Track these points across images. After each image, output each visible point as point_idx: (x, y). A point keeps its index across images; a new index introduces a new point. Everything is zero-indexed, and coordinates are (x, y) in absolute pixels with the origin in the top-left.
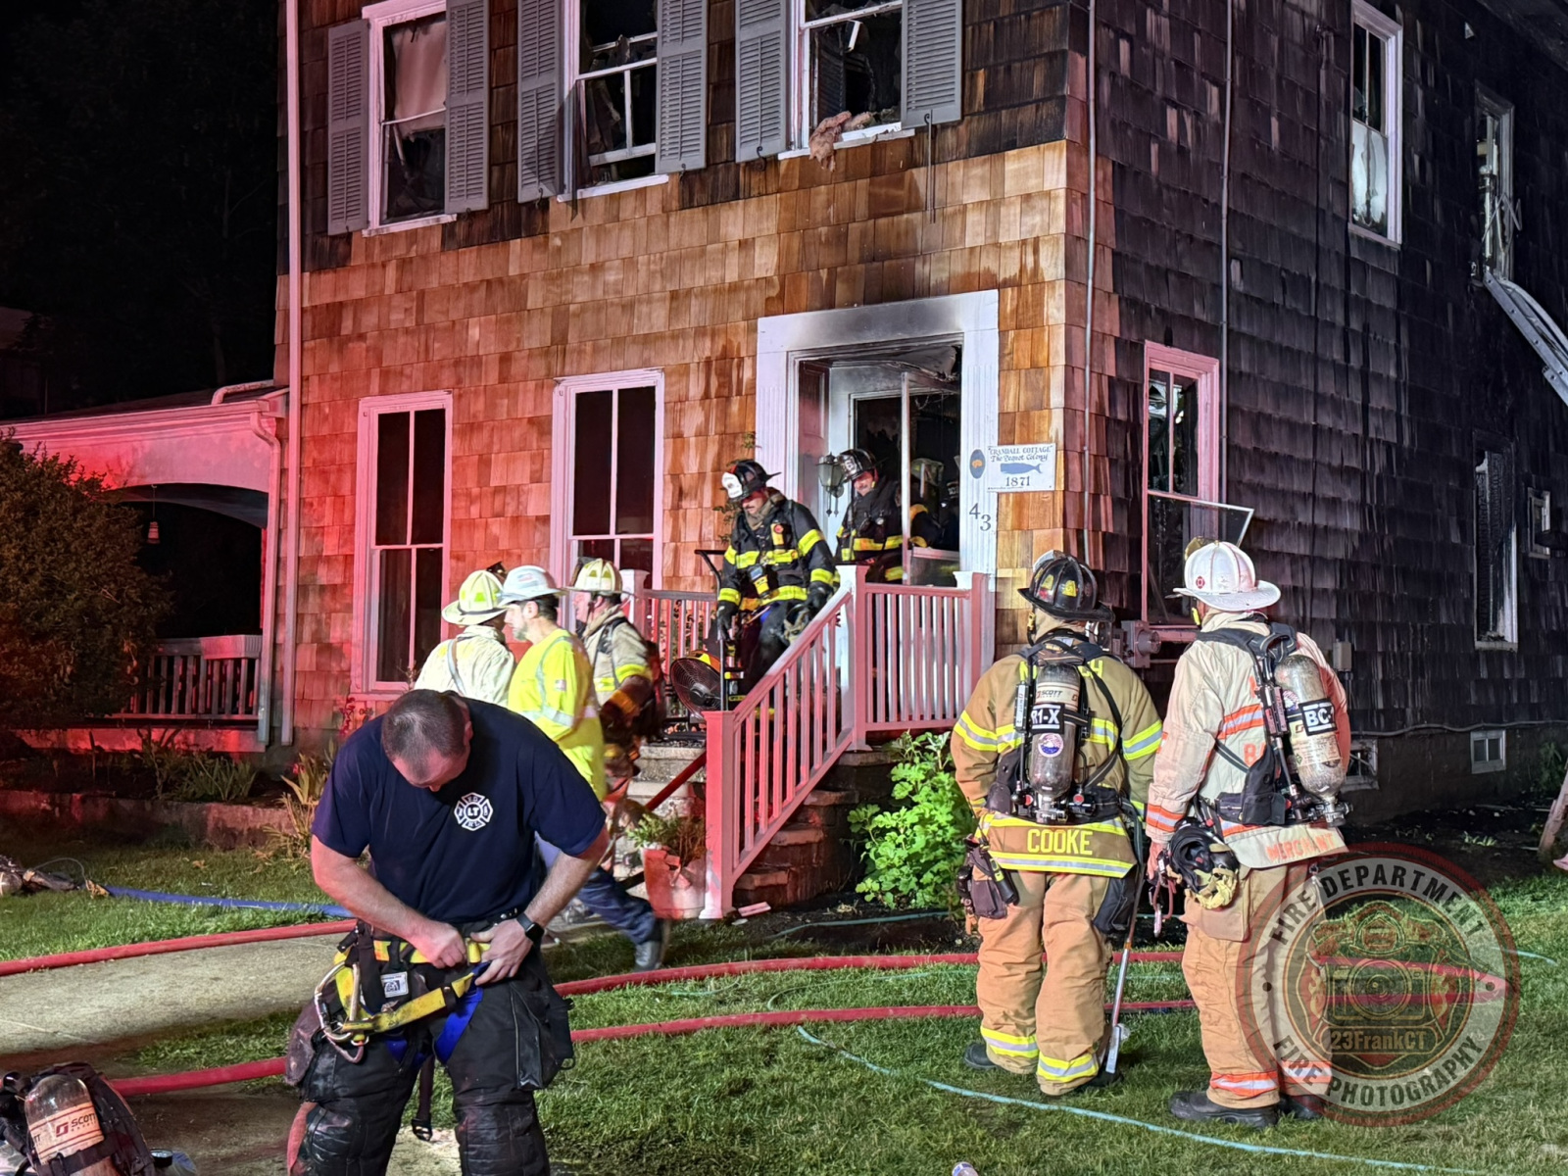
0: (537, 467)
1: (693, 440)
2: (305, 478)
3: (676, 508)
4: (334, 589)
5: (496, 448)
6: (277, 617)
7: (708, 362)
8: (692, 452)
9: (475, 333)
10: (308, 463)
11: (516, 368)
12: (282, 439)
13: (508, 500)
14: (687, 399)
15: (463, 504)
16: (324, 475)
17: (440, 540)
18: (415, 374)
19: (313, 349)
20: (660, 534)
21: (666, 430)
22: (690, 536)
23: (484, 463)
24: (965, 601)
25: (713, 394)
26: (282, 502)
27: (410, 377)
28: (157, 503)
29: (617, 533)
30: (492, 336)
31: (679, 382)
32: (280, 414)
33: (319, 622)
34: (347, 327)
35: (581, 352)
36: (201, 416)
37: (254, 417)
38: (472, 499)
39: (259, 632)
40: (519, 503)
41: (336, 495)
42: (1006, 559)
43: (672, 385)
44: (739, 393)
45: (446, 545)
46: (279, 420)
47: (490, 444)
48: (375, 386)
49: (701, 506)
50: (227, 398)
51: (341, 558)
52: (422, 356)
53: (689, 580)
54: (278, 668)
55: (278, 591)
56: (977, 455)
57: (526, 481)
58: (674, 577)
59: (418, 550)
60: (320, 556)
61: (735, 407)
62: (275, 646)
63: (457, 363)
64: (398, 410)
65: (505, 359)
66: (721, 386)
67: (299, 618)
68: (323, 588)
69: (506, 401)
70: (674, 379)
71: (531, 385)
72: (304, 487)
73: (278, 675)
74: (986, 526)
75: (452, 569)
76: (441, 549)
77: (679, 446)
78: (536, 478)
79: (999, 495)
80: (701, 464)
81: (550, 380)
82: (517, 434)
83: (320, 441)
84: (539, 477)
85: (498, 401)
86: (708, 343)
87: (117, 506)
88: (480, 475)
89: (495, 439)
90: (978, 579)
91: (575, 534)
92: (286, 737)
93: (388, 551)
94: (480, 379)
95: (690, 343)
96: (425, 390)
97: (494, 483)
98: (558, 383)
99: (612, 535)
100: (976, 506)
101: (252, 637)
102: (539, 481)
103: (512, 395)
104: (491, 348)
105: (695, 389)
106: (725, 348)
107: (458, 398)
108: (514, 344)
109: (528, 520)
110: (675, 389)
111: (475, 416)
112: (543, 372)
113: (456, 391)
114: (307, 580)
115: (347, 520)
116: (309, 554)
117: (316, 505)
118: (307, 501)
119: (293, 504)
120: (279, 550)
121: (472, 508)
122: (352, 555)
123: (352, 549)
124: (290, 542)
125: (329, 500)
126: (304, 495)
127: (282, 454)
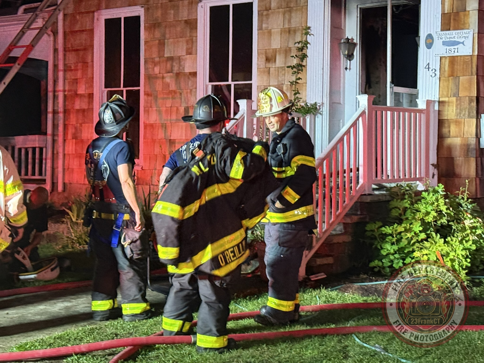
0: (189, 46)
1: (273, 31)
2: (67, 54)
3: (264, 67)
4: (84, 111)
5: (168, 36)
6: (55, 126)
8: (273, 37)
10: (70, 46)
12: (55, 33)
13: (174, 64)
14: (270, 9)
15: (150, 66)
16: (77, 51)
17: (139, 86)
20: (256, 81)
21: (258, 26)
22: (272, 82)
23: (162, 44)
24: (422, 115)
25: (284, 6)
26: (55, 66)
29: (232, 81)
33: (76, 128)
36: (13, 20)
38: (155, 64)
39: (45, 134)
40: (180, 65)
41: (84, 62)
42: (445, 93)
43: (262, 1)
44: (298, 5)
45: (142, 88)
47: (164, 35)
48: (103, 4)
50: (26, 11)
51: (86, 95)
54: (55, 152)
55: (55, 112)
56: (430, 37)
57: (184, 53)
59: (127, 91)
60: (77, 95)
62: (54, 141)
64: (116, 17)
67: (65, 126)
68: (78, 111)
69: (173, 11)
71: (186, 2)
72: (67, 58)
73: (55, 156)
74: (434, 75)
75: (145, 100)
76: (139, 90)
77: (266, 34)
78: (189, 52)
79: (441, 58)
82: (179, 29)
83: (75, 34)
84: (191, 51)
85: (169, 12)
88: (159, 51)
89: (167, 31)
90: (429, 103)
91: (210, 81)
92: (60, 188)
93: (111, 91)
96: (129, 6)
97: (166, 56)
98: (200, 1)
99: (230, 82)
100: (429, 64)
101: (42, 137)
102: (190, 54)
103: (176, 8)
105: (274, 3)
107: (147, 10)
109: (185, 74)
110: (264, 3)
111: (156, 20)
113: (146, 6)
114: (69, 108)
115: (90, 75)
116: (70, 93)
117: (73, 68)
118: (69, 65)
119: (61, 67)
120: (54, 91)
121: (155, 68)
122: (93, 94)
123: (93, 91)
124: (60, 87)
125: (80, 65)
126: (67, 62)
127: (55, 41)
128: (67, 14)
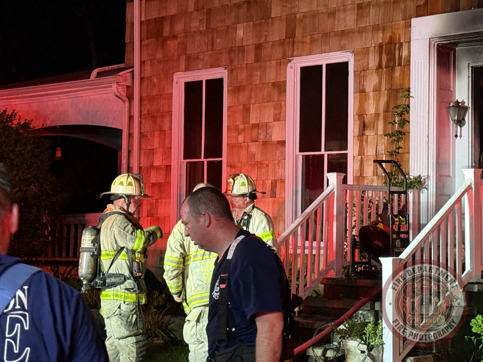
0: (277, 112)
1: (371, 93)
2: (143, 121)
3: (361, 135)
4: (160, 185)
5: (253, 101)
7: (381, 46)
8: (371, 101)
9: (240, 33)
10: (145, 112)
11: (265, 53)
12: (130, 98)
13: (260, 132)
14: (368, 69)
15: (234, 134)
16: (154, 118)
17: (221, 157)
18: (206, 58)
19: (147, 45)
20: (352, 151)
21: (355, 88)
22: (370, 152)
23: (246, 110)
25: (384, 65)
26: (130, 135)
27: (202, 60)
28: (60, 137)
29: (325, 151)
30: (251, 34)
31: (362, 59)
32: (129, 84)
33: (152, 204)
34: (166, 31)
35: (303, 42)
36: (85, 85)
37: (114, 86)
38: (239, 132)
40: (267, 133)
41: (160, 130)
43: (359, 61)
44: (400, 65)
45: (224, 159)
46: (128, 87)
47: (249, 99)
48: (183, 66)
49: (376, 134)
50: (99, 75)
51: (163, 167)
52: (210, 47)
53: (370, 178)
57: (271, 119)
58: (360, 177)
59: (208, 162)
60: (152, 166)
61: (397, 73)
63: (230, 51)
64: (196, 80)
65: (258, 48)
66: (388, 60)
68: (154, 184)
69: (259, 73)
70: (360, 57)
71: (274, 63)
72: (143, 126)
75: (228, 173)
76: (221, 161)
77: (363, 97)
78: (277, 118)
80: (377, 108)
81: (285, 60)
82: (265, 93)
83: (152, 99)
84: (279, 117)
85: (255, 73)
86: (381, 35)
87: (38, 138)
88: (244, 118)
89: (252, 96)
91: (300, 151)
93: (190, 163)
94: (243, 60)
95: (370, 35)
96: (211, 67)
97: (253, 121)
98: (290, 61)
99: (323, 152)
102: (279, 120)
103: (263, 69)
104: (250, 42)
105: (373, 62)
106: (391, 38)
107: (231, 72)
108: (264, 38)
109: (272, 143)
110: (360, 63)
111: (241, 82)
112: (281, 55)
113: (230, 67)
115: (167, 145)
116: (146, 165)
118: (145, 134)
119: (136, 135)
120: (129, 163)
121: (239, 137)
122: (171, 165)
123: (170, 162)
124: (135, 158)
125: (157, 133)
126: (142, 131)
127: (130, 108)
128: (143, 78)
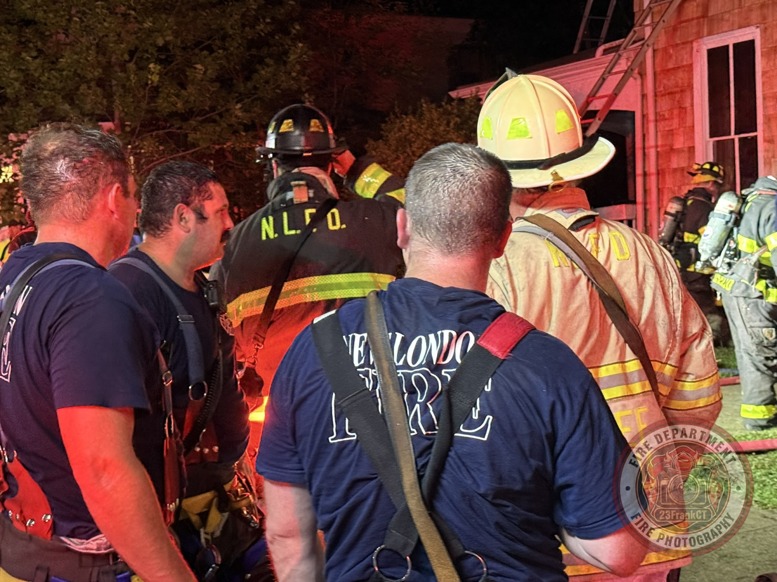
2: (659, 99)
6: (645, 191)
10: (662, 89)
12: (642, 74)
15: (771, 104)
16: (671, 95)
17: (755, 130)
18: (732, 18)
26: (644, 116)
27: (729, 20)
36: (590, 66)
39: (634, 202)
41: (680, 108)
45: (759, 133)
48: (705, 31)
50: (606, 52)
51: (686, 149)
54: (648, 225)
55: (645, 174)
59: (740, 139)
60: (672, 149)
62: (646, 211)
63: (762, 6)
64: (720, 45)
67: (660, 191)
68: (675, 170)
72: (658, 105)
75: (765, 150)
76: (756, 136)
83: (667, 73)
93: (718, 141)
96: (740, 28)
101: (630, 206)
107: (764, 30)
113: (763, 25)
114: (664, 166)
115: (689, 123)
116: (664, 149)
117: (667, 116)
118: (661, 113)
119: (651, 117)
120: (644, 148)
122: (694, 147)
123: (694, 142)
124: (651, 142)
125: (676, 112)
126: (658, 110)
127: (642, 85)
128: (657, 50)
